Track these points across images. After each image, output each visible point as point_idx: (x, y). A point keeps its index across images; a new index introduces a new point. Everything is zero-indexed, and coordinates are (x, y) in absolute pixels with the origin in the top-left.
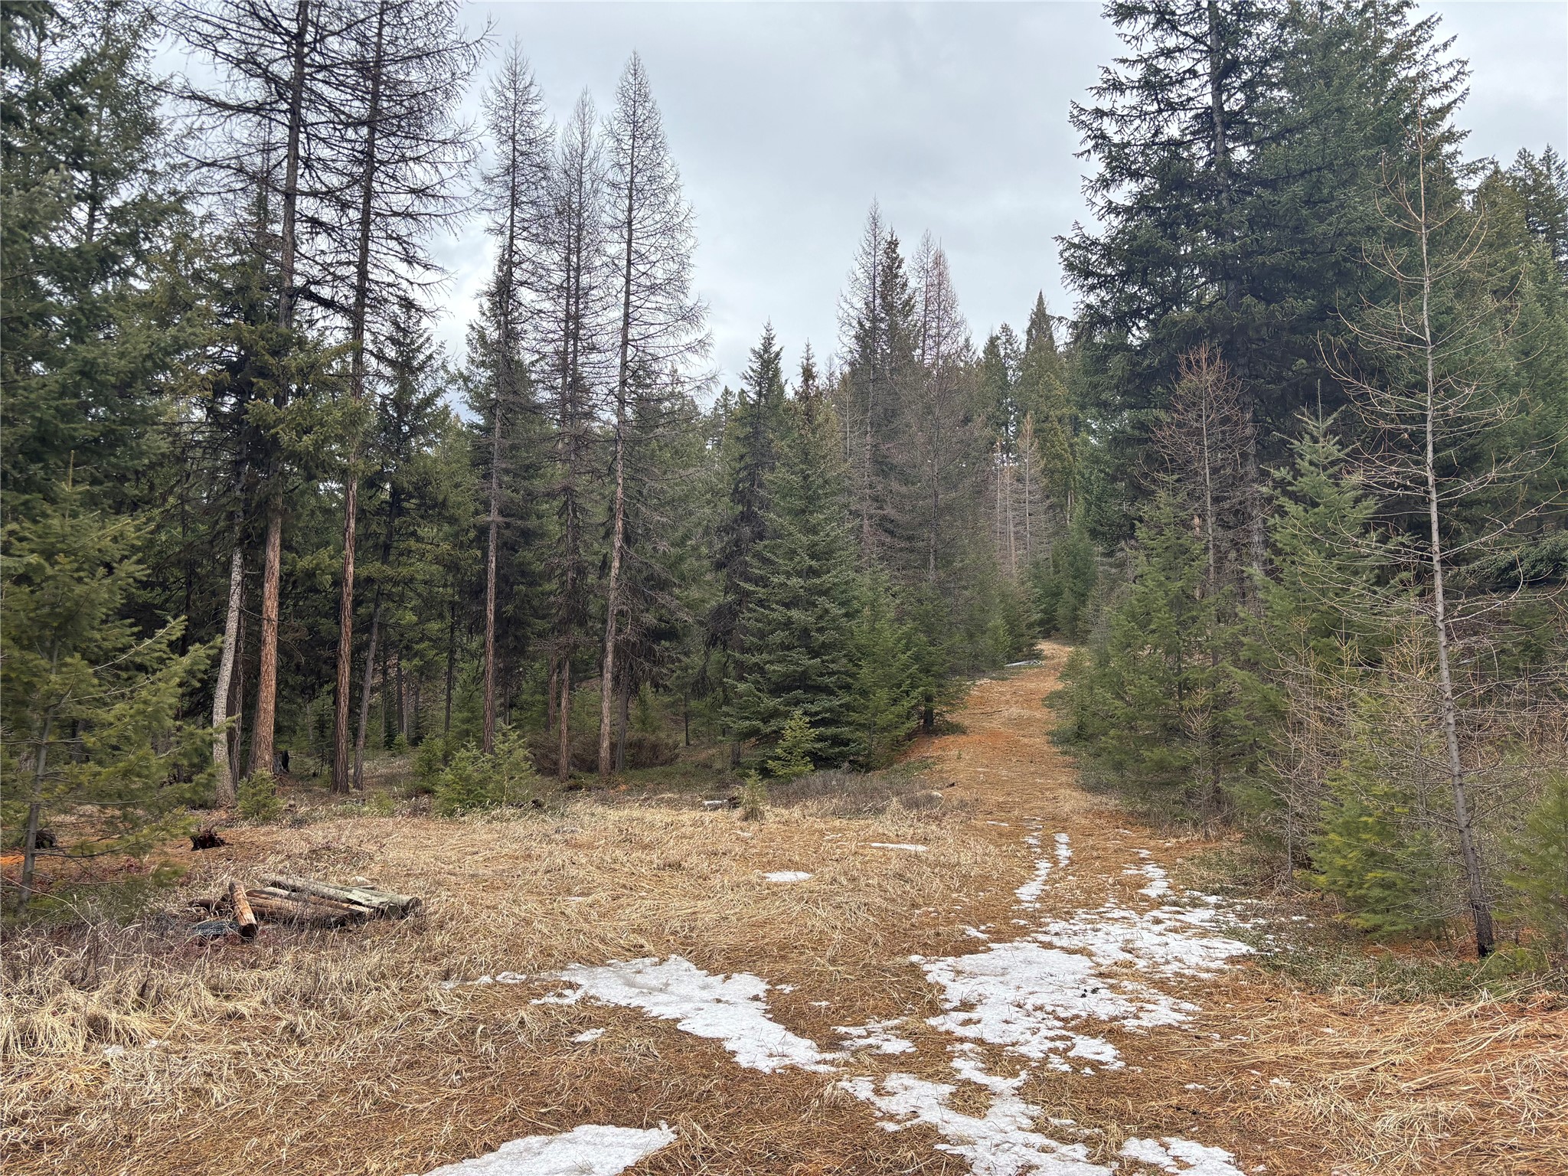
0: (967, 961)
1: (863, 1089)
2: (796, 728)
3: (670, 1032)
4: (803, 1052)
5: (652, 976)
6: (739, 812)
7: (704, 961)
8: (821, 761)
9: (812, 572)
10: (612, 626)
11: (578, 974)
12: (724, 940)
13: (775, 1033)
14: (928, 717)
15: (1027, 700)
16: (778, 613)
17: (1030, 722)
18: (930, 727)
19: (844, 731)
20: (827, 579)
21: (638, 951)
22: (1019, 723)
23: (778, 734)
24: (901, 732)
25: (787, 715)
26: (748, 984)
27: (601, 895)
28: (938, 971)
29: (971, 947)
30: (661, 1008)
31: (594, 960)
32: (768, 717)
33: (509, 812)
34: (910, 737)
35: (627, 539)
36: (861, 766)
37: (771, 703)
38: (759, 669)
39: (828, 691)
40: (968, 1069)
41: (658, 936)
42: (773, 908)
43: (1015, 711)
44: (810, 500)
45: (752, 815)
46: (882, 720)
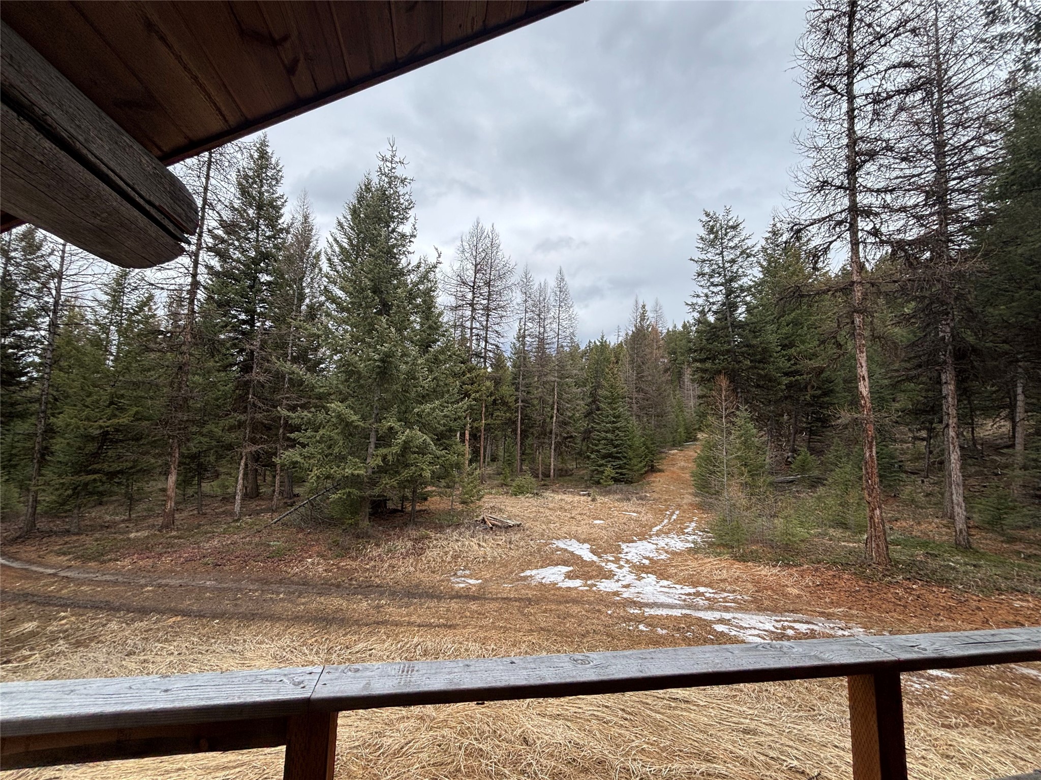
0: (631, 545)
1: (603, 564)
2: (609, 471)
3: (572, 553)
4: (595, 558)
5: (569, 543)
6: (590, 498)
7: (578, 541)
8: (616, 480)
9: (614, 422)
10: (554, 436)
11: (554, 541)
12: (583, 537)
13: (591, 555)
14: (652, 466)
15: (687, 461)
16: (603, 435)
17: (686, 468)
18: (653, 470)
19: (624, 471)
20: (618, 425)
21: (566, 538)
22: (683, 468)
23: (603, 472)
24: (643, 472)
25: (606, 466)
26: (587, 546)
27: (558, 524)
28: (624, 546)
29: (633, 541)
30: (570, 549)
31: (558, 539)
32: (600, 466)
33: (530, 495)
34: (646, 472)
35: (558, 410)
36: (629, 482)
37: (603, 462)
38: (598, 451)
39: (619, 458)
40: (622, 563)
41: (570, 535)
42: (593, 530)
43: (683, 463)
44: (614, 399)
45: (593, 500)
46: (636, 468)
